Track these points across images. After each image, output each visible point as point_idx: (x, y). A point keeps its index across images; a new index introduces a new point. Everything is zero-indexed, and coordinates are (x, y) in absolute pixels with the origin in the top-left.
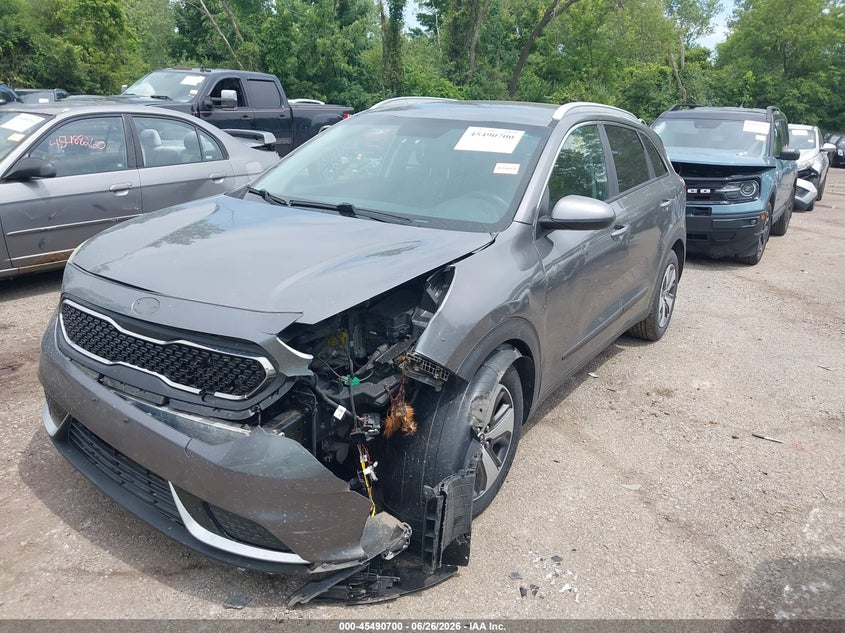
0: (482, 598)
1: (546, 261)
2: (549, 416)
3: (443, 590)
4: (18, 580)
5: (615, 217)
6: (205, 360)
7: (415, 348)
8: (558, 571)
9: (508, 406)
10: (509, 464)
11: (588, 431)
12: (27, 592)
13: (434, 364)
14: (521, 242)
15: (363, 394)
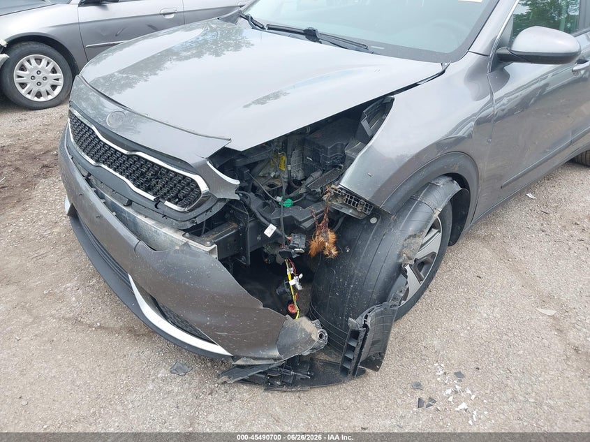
0: (382, 403)
1: (497, 95)
2: (482, 232)
3: (349, 388)
4: (34, 322)
5: (580, 51)
6: (157, 172)
7: (340, 181)
8: (458, 388)
9: (436, 231)
10: (431, 278)
11: (515, 250)
12: (37, 333)
13: (358, 198)
14: (475, 74)
15: (291, 218)
